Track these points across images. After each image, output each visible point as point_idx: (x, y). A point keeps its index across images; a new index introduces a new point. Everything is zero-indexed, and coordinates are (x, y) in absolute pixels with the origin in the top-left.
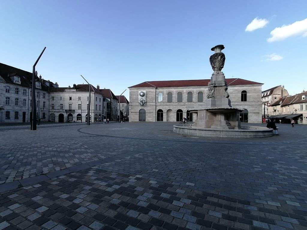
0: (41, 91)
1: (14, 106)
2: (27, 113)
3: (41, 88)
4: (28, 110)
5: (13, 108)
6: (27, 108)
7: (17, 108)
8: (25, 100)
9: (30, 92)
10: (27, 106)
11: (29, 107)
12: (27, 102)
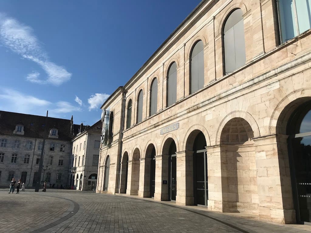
0: (57, 142)
1: (9, 164)
2: (28, 174)
3: (58, 138)
4: (31, 169)
5: (7, 166)
6: (29, 167)
7: (13, 166)
8: (29, 156)
9: (37, 144)
10: (30, 163)
11: (33, 165)
12: (31, 158)
